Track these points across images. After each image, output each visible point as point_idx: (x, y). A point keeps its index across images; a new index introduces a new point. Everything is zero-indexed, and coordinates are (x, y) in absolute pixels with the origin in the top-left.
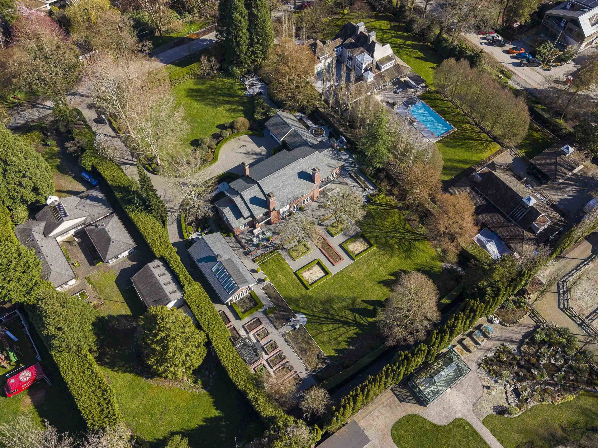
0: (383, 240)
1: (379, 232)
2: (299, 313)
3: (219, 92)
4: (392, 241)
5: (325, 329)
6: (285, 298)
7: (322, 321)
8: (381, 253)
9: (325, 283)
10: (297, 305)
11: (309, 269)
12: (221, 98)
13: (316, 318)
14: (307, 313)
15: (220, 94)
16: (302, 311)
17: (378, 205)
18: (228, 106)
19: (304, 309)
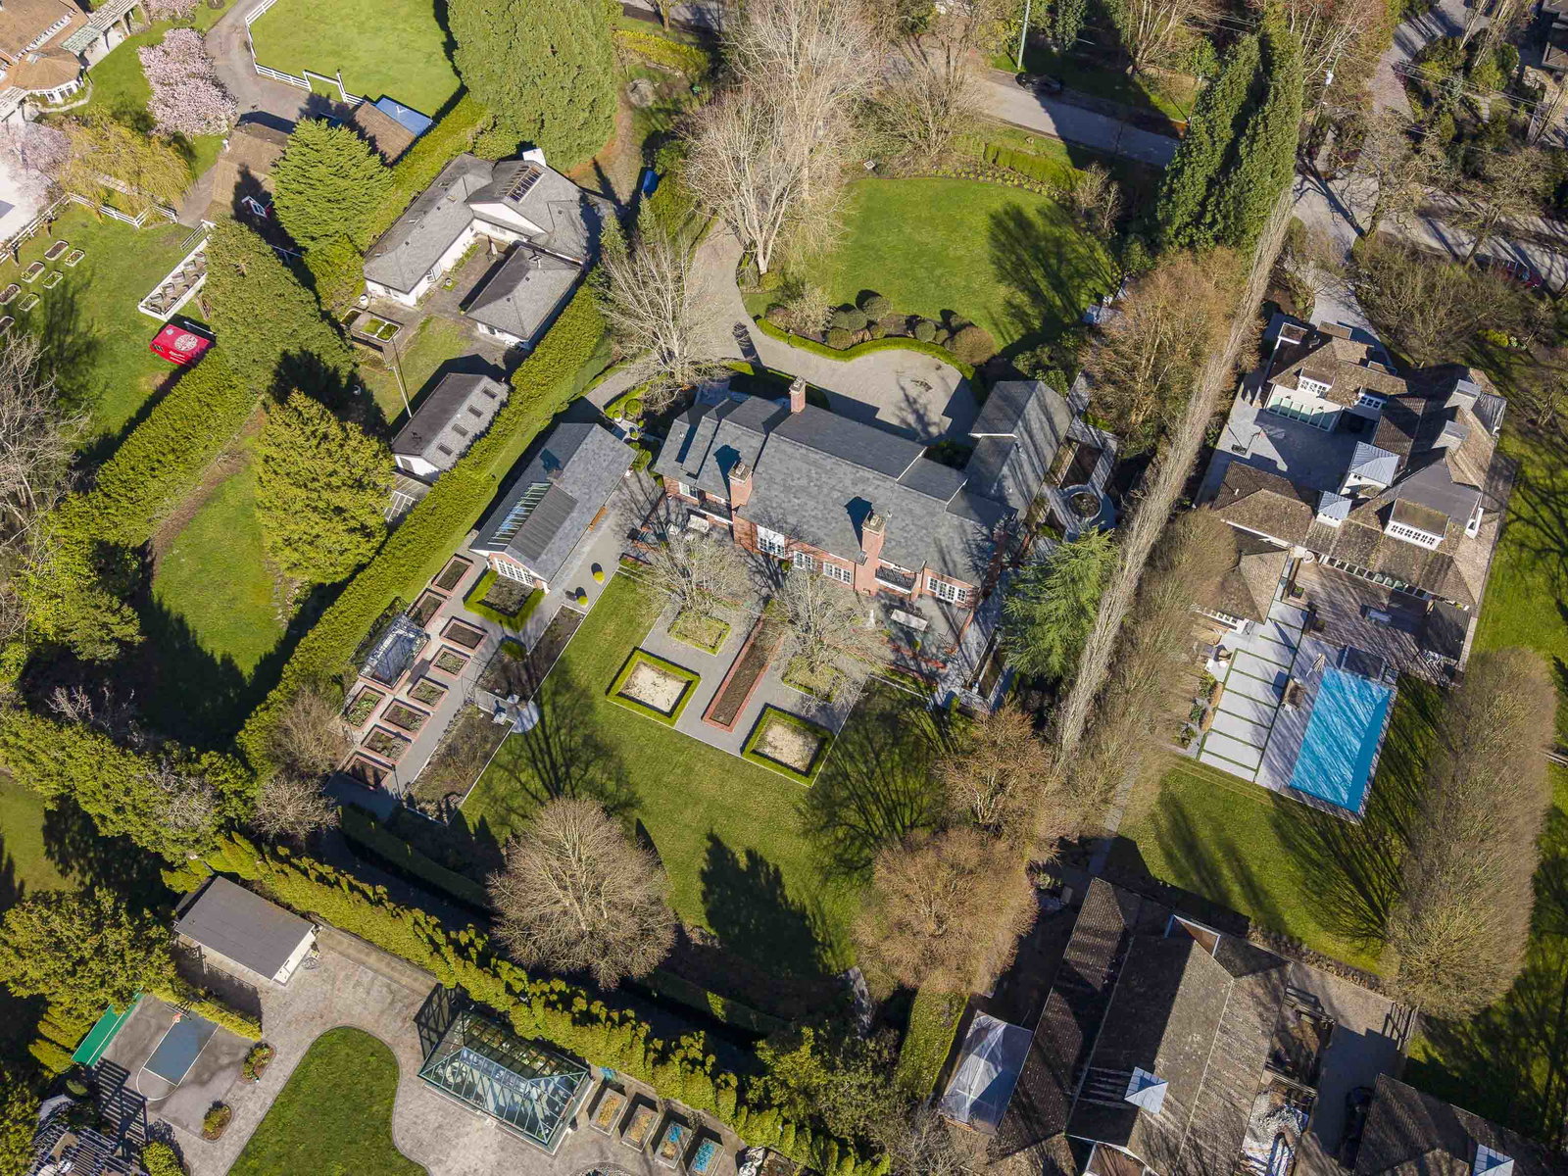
0: (844, 794)
1: (860, 773)
2: (540, 707)
3: (1053, 261)
4: (852, 815)
5: (523, 777)
6: (562, 661)
7: (543, 762)
8: (802, 806)
9: (645, 721)
10: (555, 693)
11: (665, 674)
12: (1037, 274)
13: (543, 745)
14: (548, 723)
15: (1046, 266)
16: (547, 709)
17: (943, 735)
18: (1021, 298)
19: (554, 710)
